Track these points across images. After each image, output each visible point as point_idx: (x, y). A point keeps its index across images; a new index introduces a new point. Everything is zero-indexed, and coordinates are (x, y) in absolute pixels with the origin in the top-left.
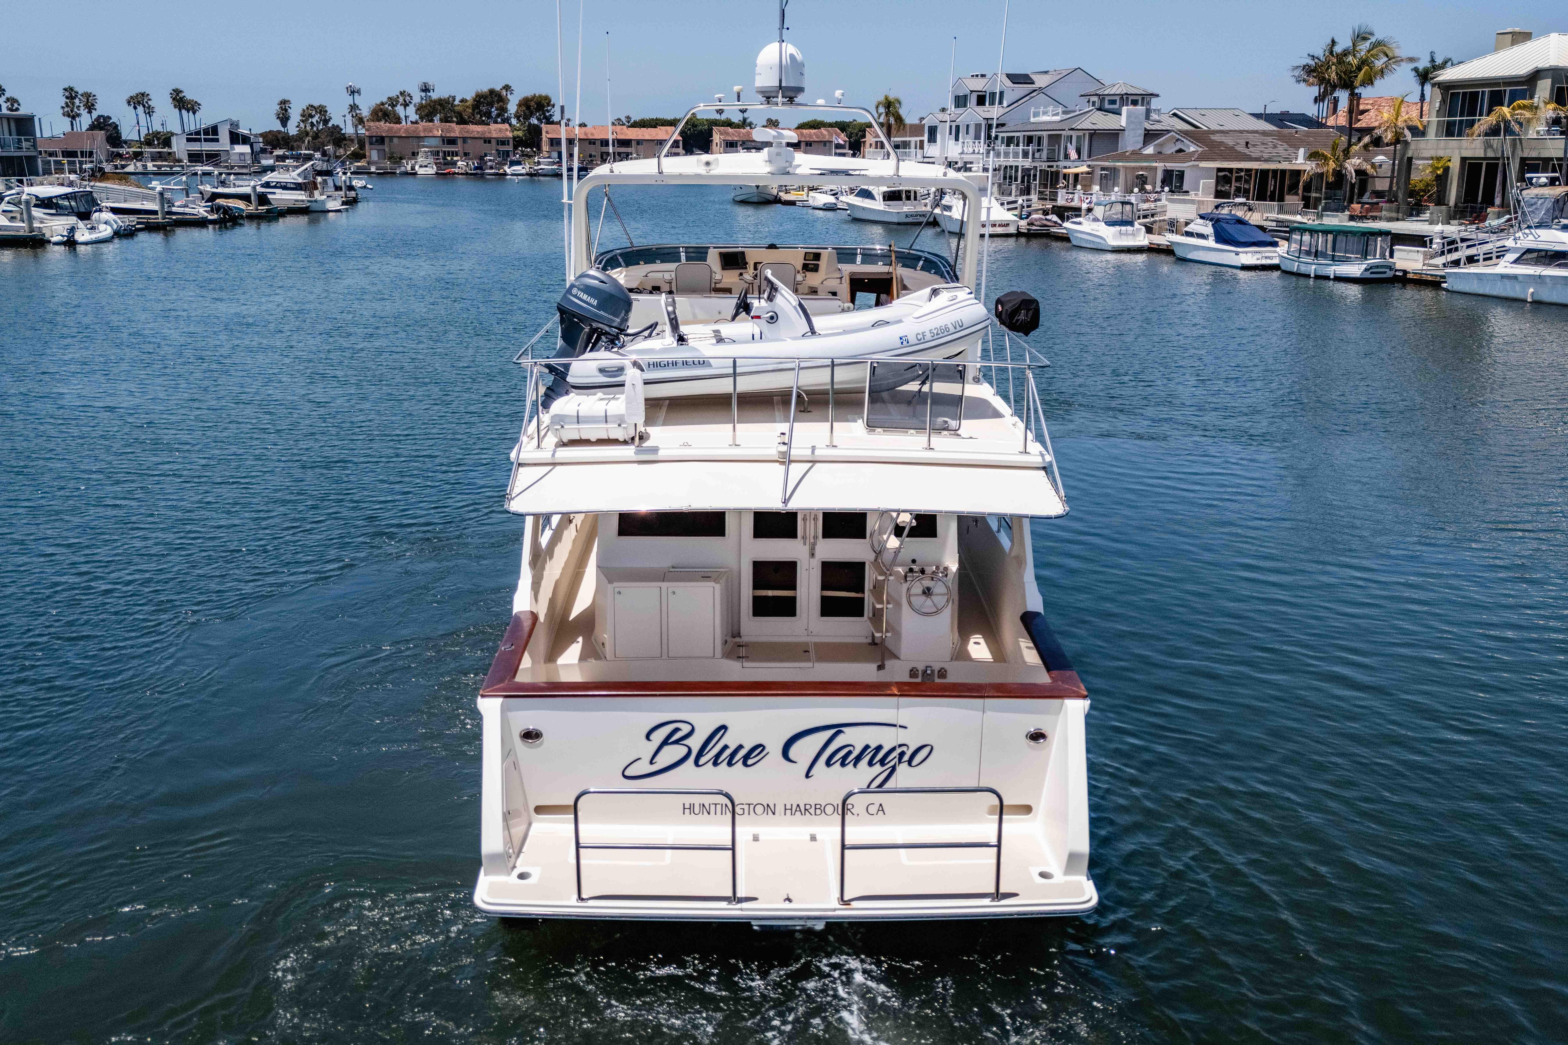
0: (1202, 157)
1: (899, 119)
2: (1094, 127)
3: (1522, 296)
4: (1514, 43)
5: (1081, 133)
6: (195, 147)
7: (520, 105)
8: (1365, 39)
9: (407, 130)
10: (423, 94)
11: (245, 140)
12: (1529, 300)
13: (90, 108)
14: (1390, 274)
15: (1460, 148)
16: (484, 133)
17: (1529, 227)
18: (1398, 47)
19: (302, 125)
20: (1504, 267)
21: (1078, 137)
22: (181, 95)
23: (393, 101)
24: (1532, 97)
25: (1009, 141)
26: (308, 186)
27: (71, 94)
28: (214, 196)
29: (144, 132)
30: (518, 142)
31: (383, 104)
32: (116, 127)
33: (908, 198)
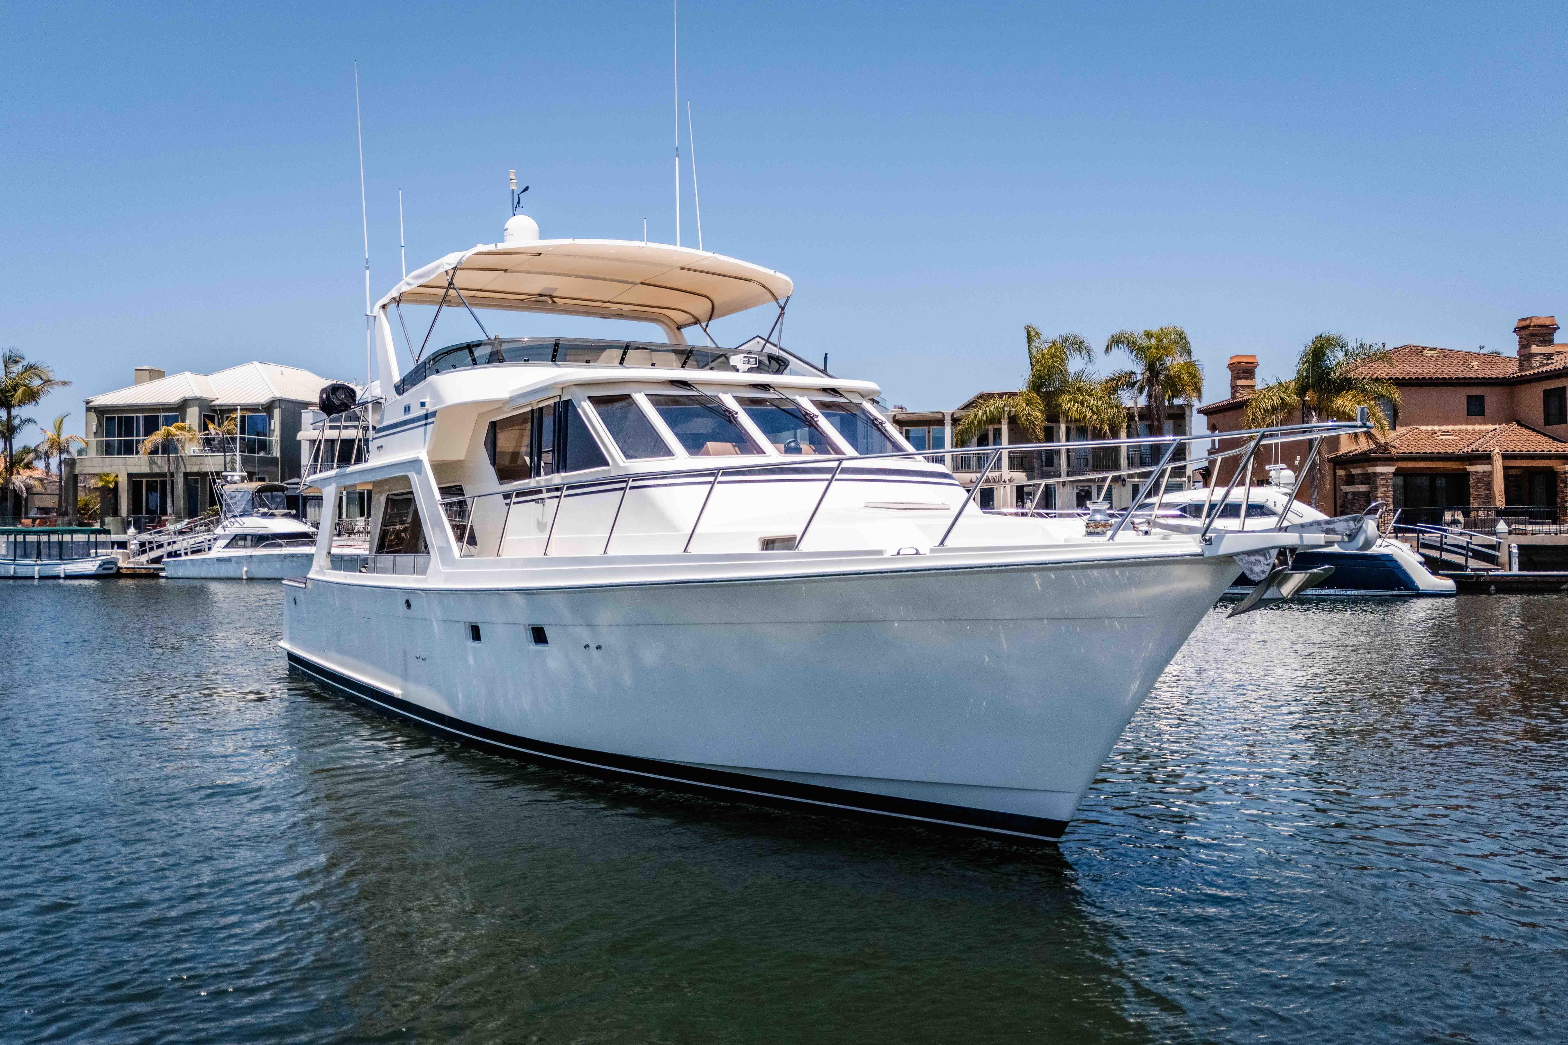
3: (238, 575)
4: (151, 378)
8: (16, 362)
12: (245, 577)
15: (126, 465)
17: (234, 516)
18: (51, 371)
20: (219, 551)
24: (183, 421)
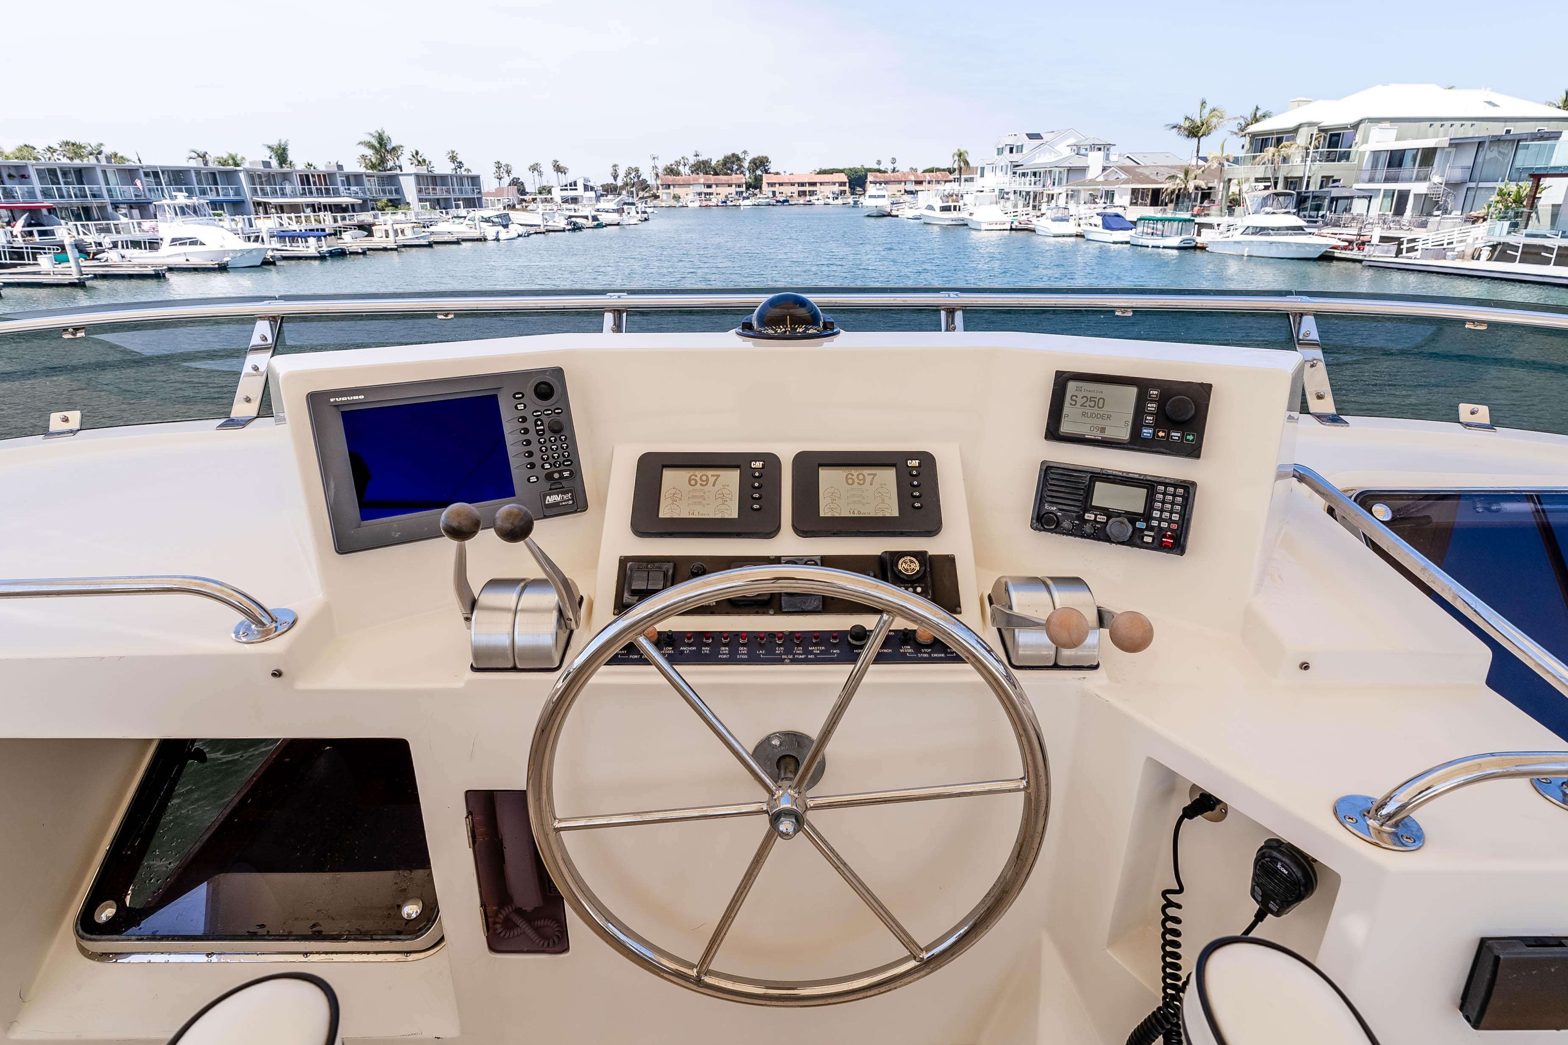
0: (1126, 182)
1: (967, 163)
2: (1070, 165)
3: (1243, 252)
5: (1062, 169)
6: (565, 193)
7: (750, 163)
9: (683, 180)
10: (695, 158)
11: (592, 189)
13: (508, 172)
14: (1193, 244)
16: (728, 181)
17: (1250, 214)
19: (625, 179)
20: (1237, 236)
21: (1060, 172)
22: (558, 164)
23: (678, 163)
24: (1295, 140)
25: (1024, 174)
26: (620, 211)
27: (498, 165)
28: (570, 217)
29: (538, 186)
30: (749, 186)
31: (672, 165)
32: (522, 184)
33: (955, 209)
